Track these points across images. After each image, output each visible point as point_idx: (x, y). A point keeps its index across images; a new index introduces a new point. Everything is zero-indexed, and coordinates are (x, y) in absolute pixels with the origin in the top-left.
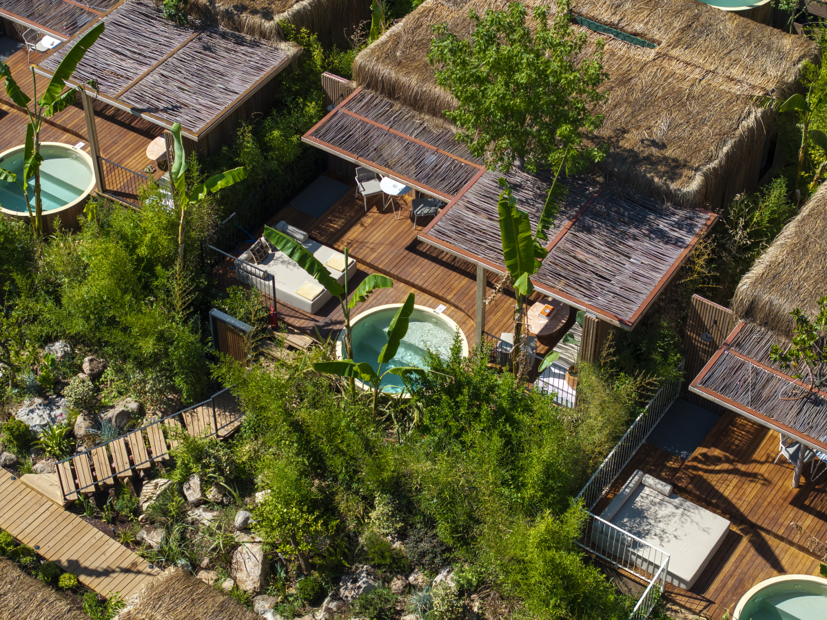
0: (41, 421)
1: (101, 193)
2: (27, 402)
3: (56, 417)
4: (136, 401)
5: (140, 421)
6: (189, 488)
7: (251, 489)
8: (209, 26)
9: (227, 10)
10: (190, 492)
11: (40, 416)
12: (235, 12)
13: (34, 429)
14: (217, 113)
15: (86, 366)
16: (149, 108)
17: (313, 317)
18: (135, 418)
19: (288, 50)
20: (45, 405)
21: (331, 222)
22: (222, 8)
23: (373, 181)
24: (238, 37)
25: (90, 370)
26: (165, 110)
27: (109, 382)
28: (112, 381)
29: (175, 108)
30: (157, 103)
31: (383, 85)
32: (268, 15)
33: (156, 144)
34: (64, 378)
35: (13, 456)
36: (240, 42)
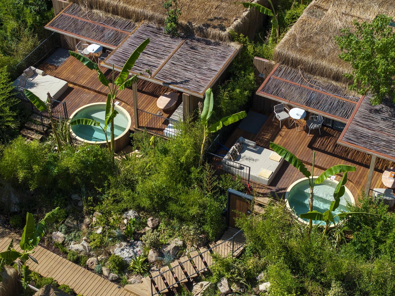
0: (129, 255)
1: (137, 128)
2: (118, 245)
3: (137, 252)
4: (181, 240)
5: (184, 251)
6: (221, 286)
7: (255, 283)
8: (189, 36)
9: (199, 27)
10: (222, 287)
11: (128, 252)
12: (204, 28)
13: (125, 259)
14: (209, 82)
15: (150, 223)
16: (172, 82)
17: (268, 187)
18: (181, 249)
19: (235, 46)
20: (130, 246)
21: (264, 136)
22: (196, 26)
23: (282, 112)
24: (207, 41)
25: (152, 225)
26: (181, 83)
27: (162, 231)
28: (164, 230)
29: (186, 81)
30: (175, 79)
31: (292, 62)
32: (223, 29)
33: (161, 100)
34: (138, 230)
35: (117, 275)
36: (208, 43)
